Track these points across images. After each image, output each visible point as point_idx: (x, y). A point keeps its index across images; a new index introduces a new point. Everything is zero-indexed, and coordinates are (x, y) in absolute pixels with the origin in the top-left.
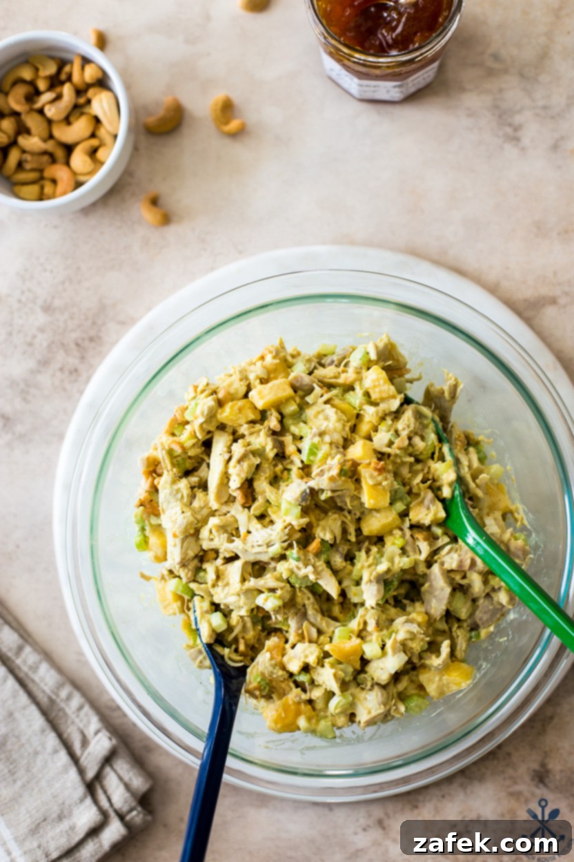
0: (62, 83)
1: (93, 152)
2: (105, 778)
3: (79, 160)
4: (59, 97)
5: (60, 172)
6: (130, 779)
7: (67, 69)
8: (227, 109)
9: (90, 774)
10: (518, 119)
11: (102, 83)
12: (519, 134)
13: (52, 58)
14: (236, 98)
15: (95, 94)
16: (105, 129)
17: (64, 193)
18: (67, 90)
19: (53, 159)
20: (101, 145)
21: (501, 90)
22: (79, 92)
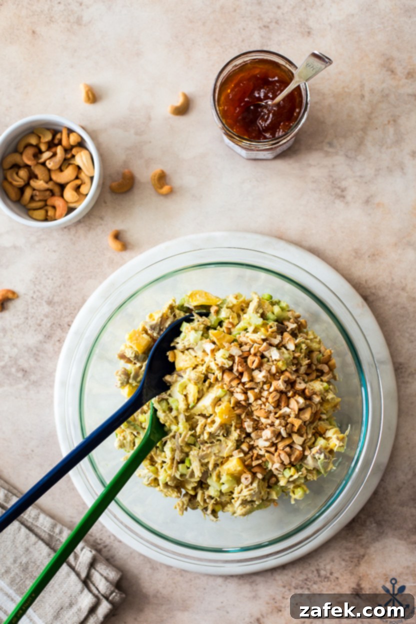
0: (56, 145)
1: (77, 188)
2: (92, 576)
3: (69, 194)
4: (55, 155)
5: (57, 202)
6: (108, 574)
7: (58, 136)
8: (162, 179)
9: (83, 575)
10: (344, 184)
11: (81, 144)
12: (344, 193)
13: (48, 129)
14: (167, 170)
15: (78, 152)
16: (84, 173)
17: (61, 216)
18: (59, 150)
19: (53, 194)
20: (83, 183)
21: (333, 166)
22: (67, 150)
